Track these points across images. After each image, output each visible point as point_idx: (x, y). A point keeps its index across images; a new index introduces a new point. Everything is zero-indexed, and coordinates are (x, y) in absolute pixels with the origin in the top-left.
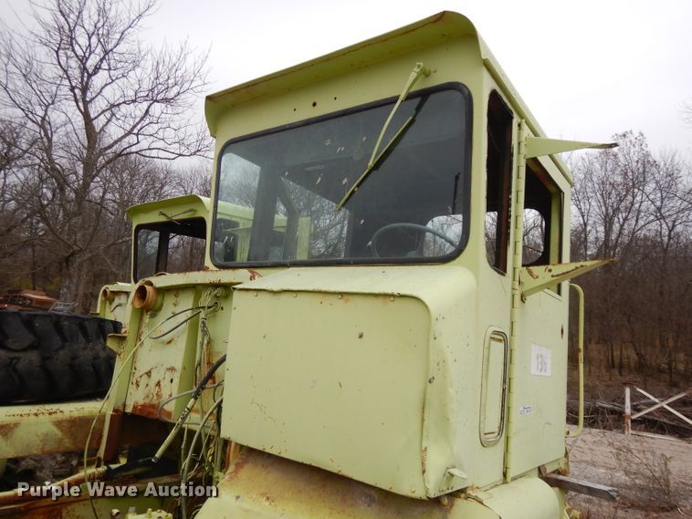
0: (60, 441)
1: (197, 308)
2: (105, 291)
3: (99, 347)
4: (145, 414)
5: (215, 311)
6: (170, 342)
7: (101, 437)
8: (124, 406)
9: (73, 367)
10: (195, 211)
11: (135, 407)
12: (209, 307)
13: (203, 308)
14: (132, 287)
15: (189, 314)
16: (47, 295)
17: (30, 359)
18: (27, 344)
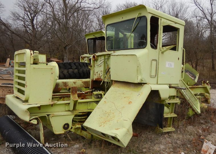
1: (105, 59)
2: (82, 57)
4: (97, 80)
5: (108, 59)
6: (100, 66)
8: (93, 79)
9: (83, 72)
10: (102, 35)
11: (95, 79)
14: (88, 55)
15: (103, 60)
17: (76, 71)
18: (75, 68)
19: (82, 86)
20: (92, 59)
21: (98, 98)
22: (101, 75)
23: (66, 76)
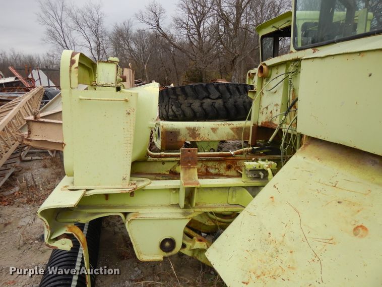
0: (234, 136)
1: (287, 73)
2: (249, 73)
3: (245, 97)
4: (266, 126)
5: (296, 74)
6: (275, 92)
7: (249, 135)
8: (258, 123)
9: (235, 105)
11: (262, 123)
12: (293, 73)
13: (290, 73)
14: (256, 70)
16: (227, 81)
17: (219, 103)
18: (217, 96)
19: (229, 138)
20: (258, 75)
21: (259, 178)
22: (274, 115)
23: (198, 115)
